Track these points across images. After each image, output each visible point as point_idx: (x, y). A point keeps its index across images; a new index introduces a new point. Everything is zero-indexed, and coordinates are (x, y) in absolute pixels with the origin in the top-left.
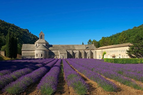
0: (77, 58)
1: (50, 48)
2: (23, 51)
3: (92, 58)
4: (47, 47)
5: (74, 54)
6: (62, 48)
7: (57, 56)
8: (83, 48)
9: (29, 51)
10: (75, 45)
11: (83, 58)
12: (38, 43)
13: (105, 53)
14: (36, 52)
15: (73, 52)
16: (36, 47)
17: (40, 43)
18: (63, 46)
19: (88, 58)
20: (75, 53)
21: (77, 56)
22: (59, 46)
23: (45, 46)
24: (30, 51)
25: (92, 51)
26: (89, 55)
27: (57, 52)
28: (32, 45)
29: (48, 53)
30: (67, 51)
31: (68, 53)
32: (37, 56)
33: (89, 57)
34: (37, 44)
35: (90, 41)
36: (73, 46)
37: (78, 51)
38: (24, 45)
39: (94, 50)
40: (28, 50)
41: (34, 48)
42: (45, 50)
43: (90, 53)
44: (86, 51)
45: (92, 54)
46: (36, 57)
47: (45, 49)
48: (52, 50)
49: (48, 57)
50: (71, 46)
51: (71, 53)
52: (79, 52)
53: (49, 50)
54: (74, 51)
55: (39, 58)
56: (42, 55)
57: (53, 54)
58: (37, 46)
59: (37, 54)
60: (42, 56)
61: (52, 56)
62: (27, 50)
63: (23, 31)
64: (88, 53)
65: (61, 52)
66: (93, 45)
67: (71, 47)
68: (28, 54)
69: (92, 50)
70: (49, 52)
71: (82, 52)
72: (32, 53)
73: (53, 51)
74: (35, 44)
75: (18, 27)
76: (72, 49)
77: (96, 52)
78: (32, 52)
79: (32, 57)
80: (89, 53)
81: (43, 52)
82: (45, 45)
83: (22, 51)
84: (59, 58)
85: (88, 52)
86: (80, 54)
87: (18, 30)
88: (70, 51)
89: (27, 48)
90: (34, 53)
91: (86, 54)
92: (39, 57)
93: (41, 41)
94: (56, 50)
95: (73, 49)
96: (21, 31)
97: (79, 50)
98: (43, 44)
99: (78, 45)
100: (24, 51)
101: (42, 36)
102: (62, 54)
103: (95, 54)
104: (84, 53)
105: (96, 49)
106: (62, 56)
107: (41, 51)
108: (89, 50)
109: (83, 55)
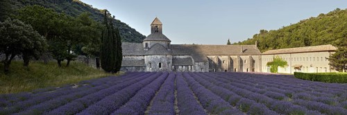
0: (226, 71)
1: (175, 52)
2: (125, 56)
3: (253, 70)
8: (236, 52)
11: (237, 70)
12: (151, 41)
14: (148, 59)
15: (219, 60)
16: (146, 48)
17: (155, 41)
21: (226, 66)
24: (135, 56)
26: (247, 65)
27: (189, 60)
28: (138, 44)
30: (208, 58)
31: (210, 62)
32: (150, 67)
33: (247, 70)
37: (228, 57)
41: (143, 50)
44: (243, 58)
45: (253, 62)
46: (148, 69)
47: (166, 53)
48: (179, 55)
49: (171, 68)
51: (216, 61)
52: (231, 59)
54: (220, 57)
55: (155, 71)
56: (160, 64)
58: (149, 46)
59: (150, 63)
60: (160, 67)
64: (245, 60)
66: (256, 45)
68: (130, 62)
69: (253, 55)
70: (173, 59)
71: (236, 58)
73: (181, 58)
74: (144, 43)
76: (216, 54)
79: (140, 68)
80: (248, 62)
81: (163, 60)
84: (193, 71)
86: (232, 63)
90: (144, 60)
92: (154, 68)
94: (187, 55)
97: (230, 55)
102: (200, 63)
103: (258, 64)
104: (238, 61)
105: (261, 55)
106: (199, 67)
107: (159, 57)
108: (248, 55)
109: (237, 65)
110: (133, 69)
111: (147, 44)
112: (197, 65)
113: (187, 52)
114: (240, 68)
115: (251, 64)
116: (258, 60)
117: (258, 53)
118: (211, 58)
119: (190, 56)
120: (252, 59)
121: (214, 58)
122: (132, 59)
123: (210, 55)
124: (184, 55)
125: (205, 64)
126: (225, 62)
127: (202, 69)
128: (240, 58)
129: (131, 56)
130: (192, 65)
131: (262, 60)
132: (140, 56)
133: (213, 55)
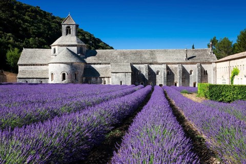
0: (161, 85)
1: (89, 60)
2: (22, 65)
4: (82, 56)
5: (152, 75)
6: (122, 58)
7: (106, 79)
8: (177, 59)
9: (37, 65)
10: (157, 51)
11: (178, 85)
12: (59, 45)
14: (52, 68)
15: (150, 70)
16: (53, 55)
17: (64, 46)
18: (124, 54)
20: (155, 71)
21: (160, 80)
22: (115, 53)
23: (76, 52)
24: (39, 65)
25: (206, 67)
26: (194, 77)
27: (107, 69)
28: (46, 50)
29: (81, 72)
30: (132, 67)
32: (52, 79)
33: (195, 84)
34: (57, 48)
35: (213, 41)
37: (164, 66)
39: (211, 63)
40: (34, 62)
41: (50, 57)
43: (197, 72)
44: (188, 68)
46: (50, 82)
47: (73, 60)
48: (94, 64)
49: (80, 80)
50: (146, 53)
51: (144, 72)
52: (168, 68)
53: (86, 63)
54: (153, 67)
56: (64, 75)
57: (95, 74)
58: (56, 52)
59: (52, 74)
60: (64, 78)
61: (93, 79)
62: (30, 63)
64: (191, 71)
65: (117, 68)
66: (210, 49)
67: (146, 56)
68: (32, 72)
69: (204, 63)
70: (85, 69)
71: (176, 68)
72: (43, 72)
73: (96, 67)
74: (53, 48)
75: (49, 14)
76: (148, 62)
77: (215, 69)
78: (44, 68)
79: (42, 80)
80: (195, 72)
82: (75, 49)
83: (19, 67)
84: (111, 84)
85: (192, 68)
86: (170, 75)
87: (46, 19)
88: (142, 66)
89: (31, 57)
91: (185, 75)
92: (57, 79)
93: (67, 39)
94: (106, 64)
95: (151, 61)
97: (167, 64)
100: (25, 65)
102: (118, 74)
103: (212, 75)
104: (180, 72)
105: (216, 62)
106: (117, 80)
107: (62, 65)
108: (196, 63)
109: (179, 77)
110: (35, 81)
111: (55, 50)
112: (114, 77)
113: (105, 60)
114: (181, 82)
115: (199, 76)
116: (212, 71)
117: (212, 61)
118: (139, 67)
119: (110, 65)
120: (202, 68)
121: (142, 68)
122: (35, 68)
123: (137, 64)
124: (100, 64)
125: (125, 75)
126: (159, 73)
127: (121, 82)
128: (183, 67)
129: (34, 65)
130: (109, 77)
131: (217, 69)
132: (46, 65)
133: (142, 64)
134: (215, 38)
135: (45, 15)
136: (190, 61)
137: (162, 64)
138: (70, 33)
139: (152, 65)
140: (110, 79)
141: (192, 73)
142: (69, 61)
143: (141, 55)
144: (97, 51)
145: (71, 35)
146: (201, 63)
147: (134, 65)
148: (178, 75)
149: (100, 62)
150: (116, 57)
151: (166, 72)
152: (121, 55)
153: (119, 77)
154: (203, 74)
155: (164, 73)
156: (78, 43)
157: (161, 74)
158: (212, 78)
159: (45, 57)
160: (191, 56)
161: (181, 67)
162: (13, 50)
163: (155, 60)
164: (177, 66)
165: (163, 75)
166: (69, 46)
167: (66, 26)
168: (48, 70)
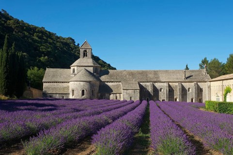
0: (163, 100)
1: (103, 78)
2: (46, 82)
3: (200, 101)
4: (97, 75)
5: (156, 91)
6: (130, 77)
7: (118, 95)
8: (177, 79)
9: (58, 82)
10: (160, 71)
11: (178, 100)
12: (77, 66)
13: (228, 91)
14: (72, 85)
15: (154, 87)
16: (72, 74)
17: (82, 66)
18: (132, 74)
19: (189, 101)
20: (158, 88)
21: (163, 96)
22: (124, 73)
23: (92, 72)
24: (60, 82)
25: (201, 85)
26: (191, 95)
27: (118, 87)
28: (66, 70)
29: (97, 89)
30: (140, 85)
31: (142, 90)
32: (73, 95)
33: (192, 100)
34: (76, 68)
35: (205, 62)
36: (156, 73)
37: (166, 84)
38: (49, 71)
39: (206, 82)
41: (70, 76)
42: (90, 82)
43: (194, 90)
44: (186, 85)
45: (200, 91)
46: (71, 97)
47: (91, 79)
48: (107, 82)
49: (96, 96)
50: (151, 73)
51: (150, 89)
52: (169, 86)
53: (101, 81)
54: (157, 85)
55: (78, 98)
56: (83, 91)
57: (109, 91)
58: (76, 72)
59: (73, 90)
60: (83, 94)
61: (107, 95)
62: (53, 80)
63: (62, 42)
64: (189, 89)
65: (127, 86)
66: (205, 70)
67: (151, 76)
68: (55, 88)
69: (200, 82)
70: (100, 86)
71: (176, 86)
72: (64, 88)
73: (109, 84)
74: (72, 68)
76: (152, 80)
77: (209, 87)
78: (65, 85)
79: (64, 95)
80: (192, 90)
81: (86, 87)
82: (91, 69)
83: (44, 84)
84: (122, 99)
85: (190, 86)
86: (171, 91)
87: (52, 39)
88: (148, 84)
89: (54, 76)
90: (68, 87)
91: (184, 91)
92: (77, 95)
93: (85, 61)
94: (117, 82)
95: (155, 80)
96: (58, 42)
97: (169, 82)
98: (87, 68)
99: (167, 71)
100: (48, 82)
101: (85, 51)
102: (128, 91)
103: (207, 92)
104: (179, 90)
105: (210, 81)
106: (127, 96)
107: (82, 83)
108: (193, 82)
109: (178, 93)
110: (57, 96)
111: (74, 69)
112: (125, 93)
113: (117, 79)
114: (181, 98)
115: (195, 93)
116: (207, 89)
117: (207, 80)
118: (145, 85)
119: (120, 83)
120: (198, 86)
121: (148, 86)
122: (57, 85)
123: (144, 82)
124: (112, 82)
125: (135, 92)
126: (162, 90)
127: (131, 98)
128: (182, 85)
129: (56, 82)
130: (120, 93)
131: (212, 88)
132: (66, 82)
133: (147, 82)
134: (206, 59)
135: (50, 35)
136: (188, 80)
137: (164, 82)
138: (87, 56)
139: (156, 83)
140: (122, 95)
141: (190, 90)
142: (88, 80)
143: (147, 75)
144: (109, 71)
145: (87, 57)
146: (197, 82)
147: (141, 83)
148: (178, 92)
149: (112, 80)
150: (126, 76)
151: (168, 89)
152: (130, 75)
153: (129, 93)
154: (199, 91)
155: (167, 91)
156: (94, 64)
157: (164, 91)
158: (207, 94)
159: (65, 76)
160: (189, 75)
161: (180, 85)
162: (33, 69)
163: (159, 79)
164: (177, 84)
165: (165, 92)
166: (86, 66)
167: (83, 50)
168: (69, 87)
